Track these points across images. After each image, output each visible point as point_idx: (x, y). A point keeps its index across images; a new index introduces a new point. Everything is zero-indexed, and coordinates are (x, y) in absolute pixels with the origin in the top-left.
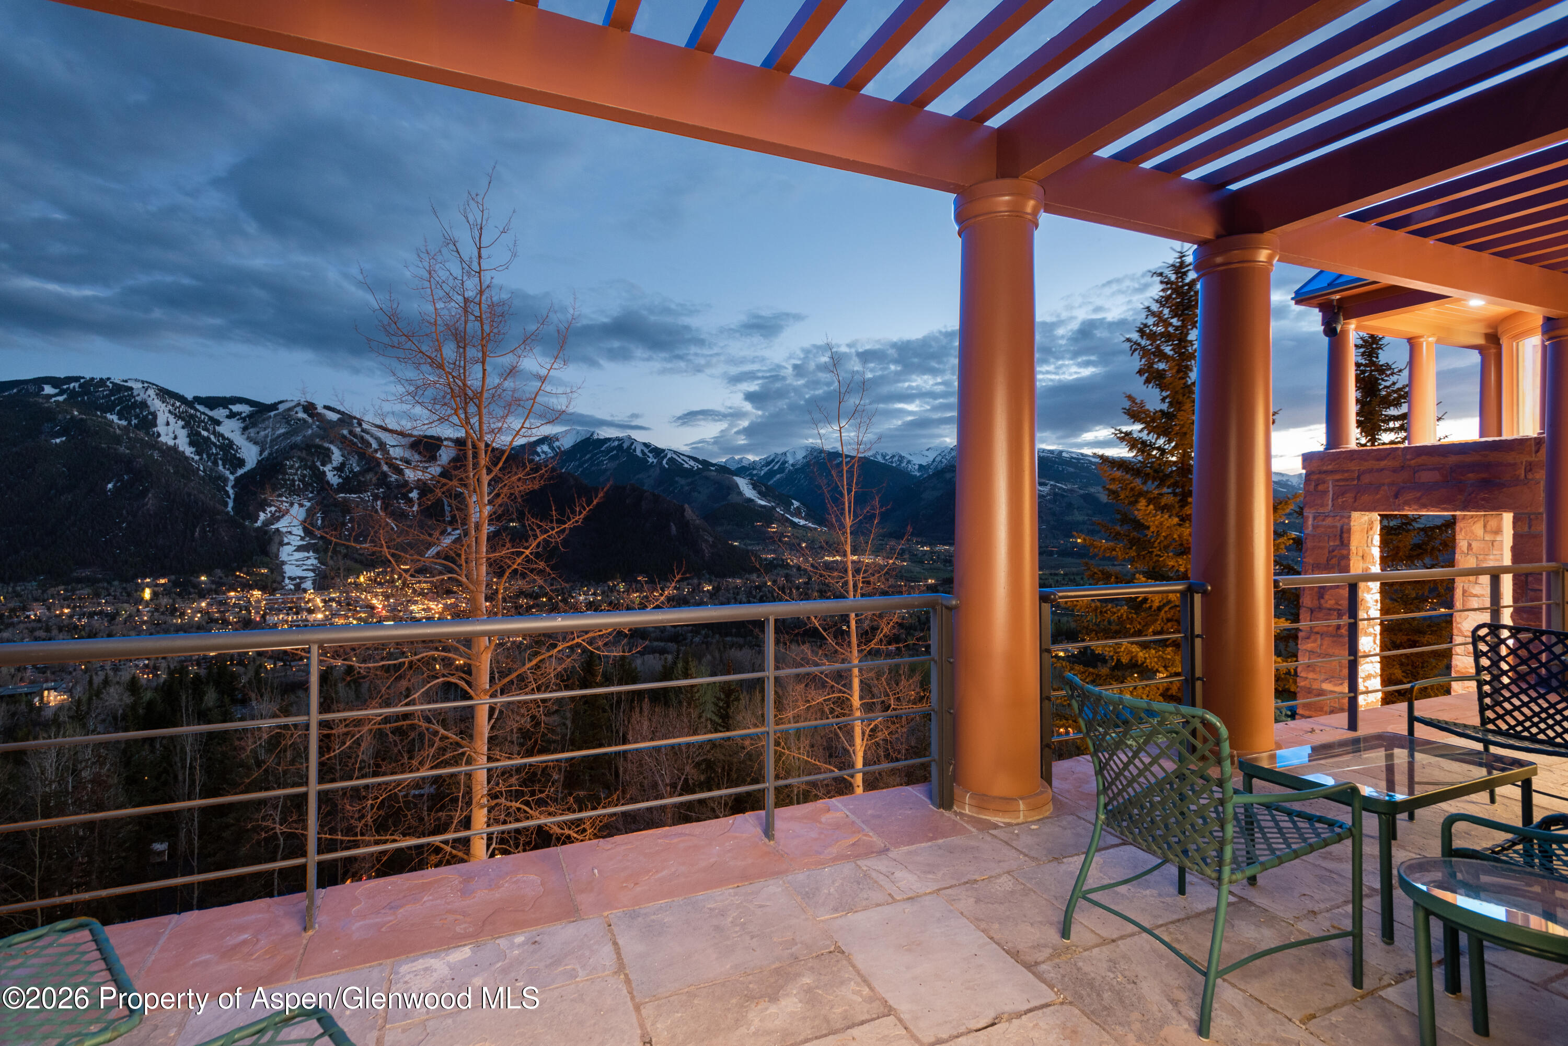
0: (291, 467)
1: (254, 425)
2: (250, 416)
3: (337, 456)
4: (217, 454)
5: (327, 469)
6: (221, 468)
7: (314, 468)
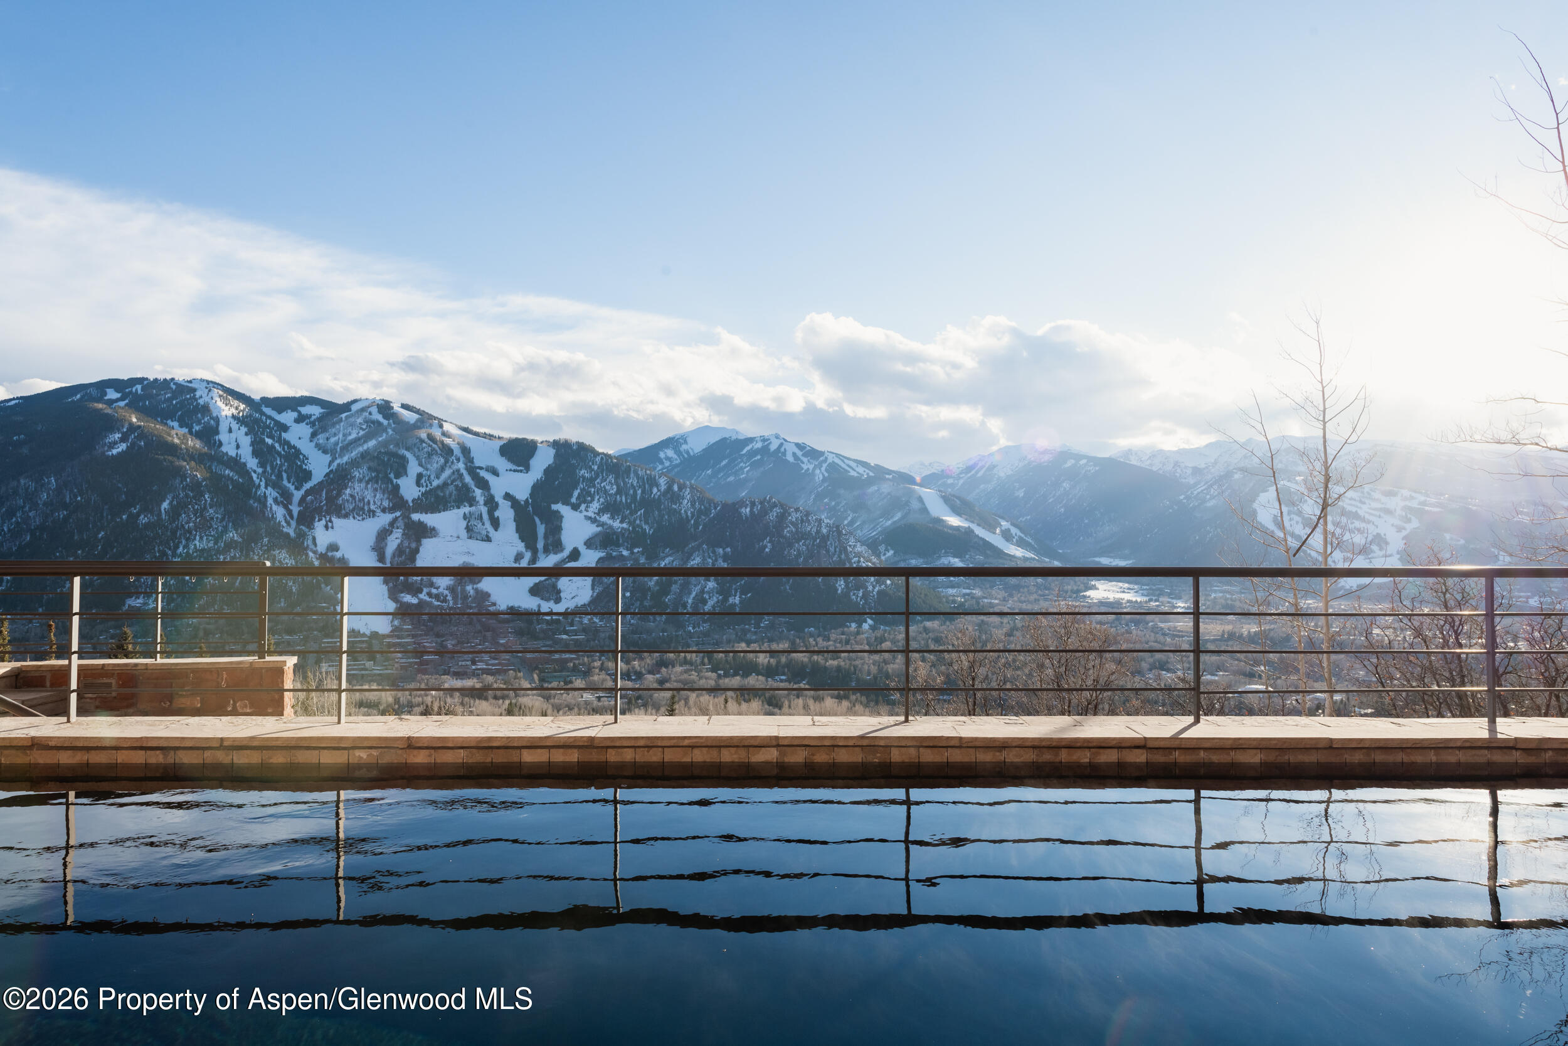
0: (362, 480)
1: (324, 429)
2: (320, 419)
3: (414, 468)
4: (281, 465)
5: (404, 480)
6: (285, 482)
7: (387, 481)
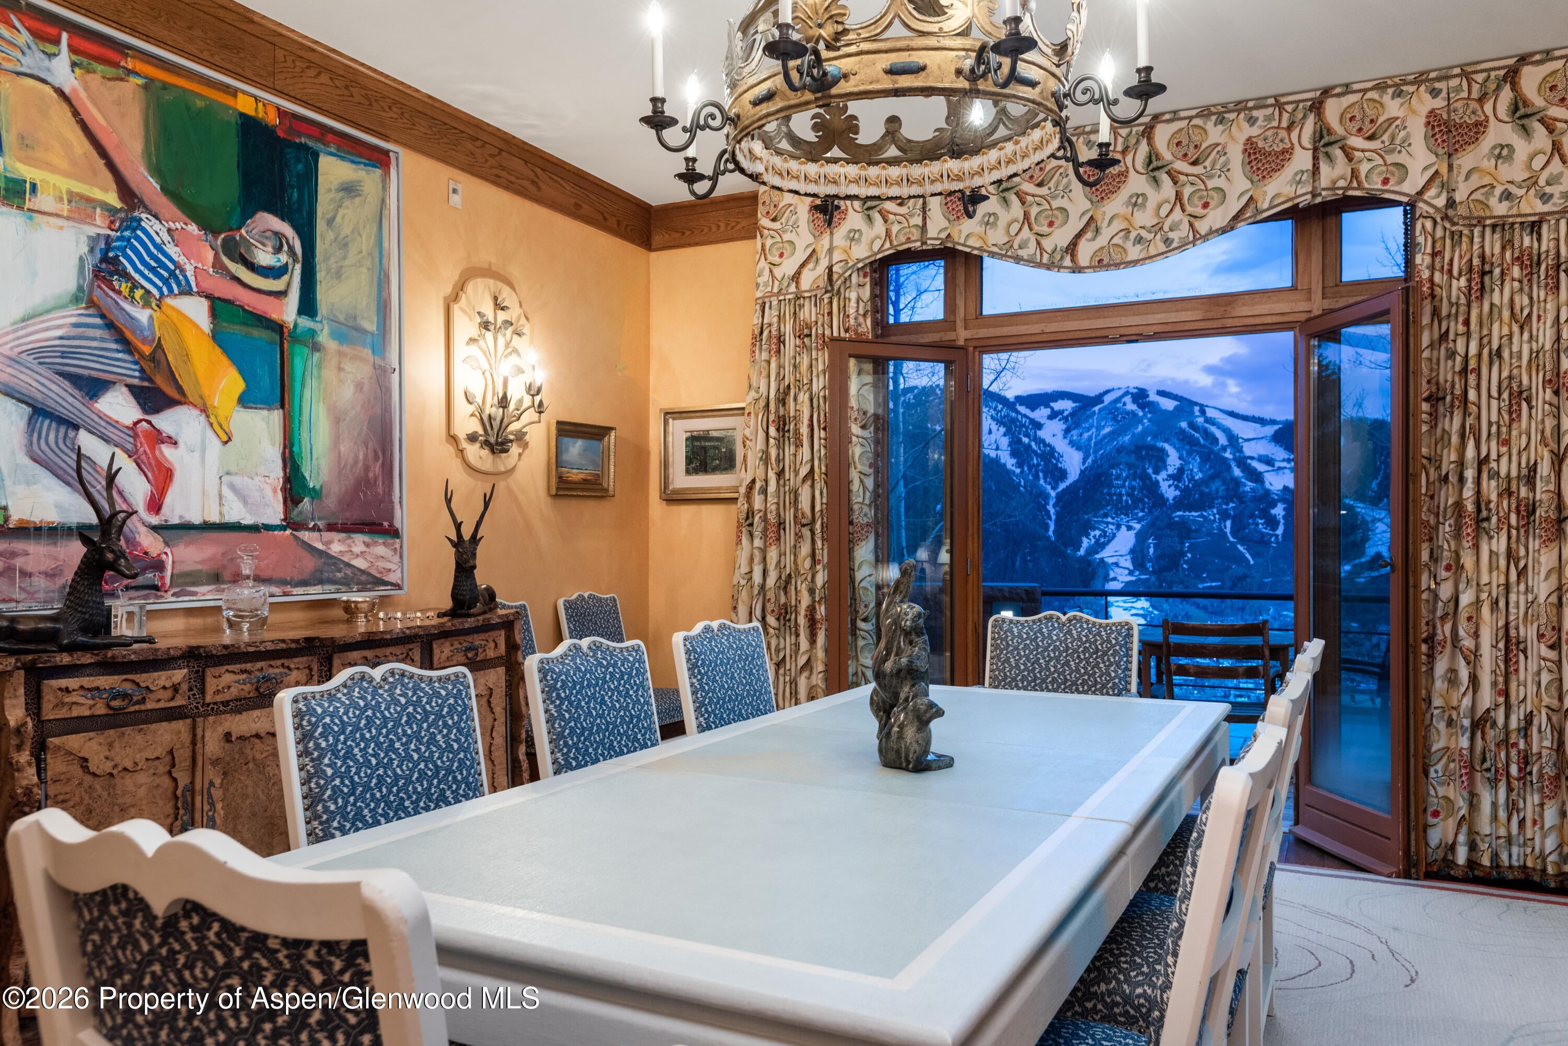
0: (1118, 477)
1: (1077, 425)
2: (1073, 414)
3: (1173, 460)
4: (1038, 465)
5: (1163, 475)
6: (1042, 482)
7: (1145, 477)
